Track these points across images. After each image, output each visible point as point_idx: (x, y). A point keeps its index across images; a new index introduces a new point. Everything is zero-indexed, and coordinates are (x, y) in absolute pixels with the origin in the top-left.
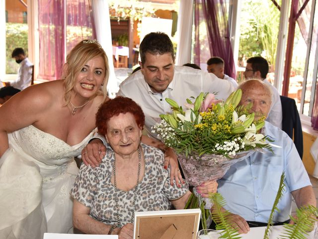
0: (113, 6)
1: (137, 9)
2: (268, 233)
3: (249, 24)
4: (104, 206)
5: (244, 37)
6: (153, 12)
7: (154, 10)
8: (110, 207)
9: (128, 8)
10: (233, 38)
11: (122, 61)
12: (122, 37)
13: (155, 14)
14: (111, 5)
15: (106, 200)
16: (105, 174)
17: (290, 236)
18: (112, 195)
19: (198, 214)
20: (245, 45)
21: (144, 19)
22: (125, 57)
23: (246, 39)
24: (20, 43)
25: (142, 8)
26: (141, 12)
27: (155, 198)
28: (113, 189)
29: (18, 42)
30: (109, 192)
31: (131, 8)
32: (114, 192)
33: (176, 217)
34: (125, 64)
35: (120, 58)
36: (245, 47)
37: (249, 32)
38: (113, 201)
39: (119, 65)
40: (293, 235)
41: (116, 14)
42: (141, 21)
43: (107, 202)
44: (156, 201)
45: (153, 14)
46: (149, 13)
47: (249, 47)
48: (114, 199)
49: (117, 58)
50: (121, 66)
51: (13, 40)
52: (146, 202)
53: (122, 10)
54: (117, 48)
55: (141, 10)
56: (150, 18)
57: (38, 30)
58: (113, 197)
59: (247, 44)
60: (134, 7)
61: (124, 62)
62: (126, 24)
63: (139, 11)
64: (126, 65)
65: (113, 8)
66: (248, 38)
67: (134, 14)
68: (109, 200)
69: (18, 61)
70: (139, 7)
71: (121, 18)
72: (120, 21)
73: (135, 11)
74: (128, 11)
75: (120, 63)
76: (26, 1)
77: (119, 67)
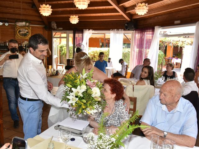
1: (182, 42)
6: (190, 43)
21: (186, 46)
22: (179, 63)
25: (185, 41)
26: (184, 43)
31: (179, 41)
35: (177, 64)
42: (184, 47)
46: (189, 43)
49: (175, 64)
53: (175, 42)
54: (175, 59)
56: (189, 46)
60: (180, 41)
61: (179, 66)
65: (170, 41)
70: (183, 41)
73: (181, 43)
74: (178, 42)
75: (177, 66)
76: (130, 39)
77: (176, 68)
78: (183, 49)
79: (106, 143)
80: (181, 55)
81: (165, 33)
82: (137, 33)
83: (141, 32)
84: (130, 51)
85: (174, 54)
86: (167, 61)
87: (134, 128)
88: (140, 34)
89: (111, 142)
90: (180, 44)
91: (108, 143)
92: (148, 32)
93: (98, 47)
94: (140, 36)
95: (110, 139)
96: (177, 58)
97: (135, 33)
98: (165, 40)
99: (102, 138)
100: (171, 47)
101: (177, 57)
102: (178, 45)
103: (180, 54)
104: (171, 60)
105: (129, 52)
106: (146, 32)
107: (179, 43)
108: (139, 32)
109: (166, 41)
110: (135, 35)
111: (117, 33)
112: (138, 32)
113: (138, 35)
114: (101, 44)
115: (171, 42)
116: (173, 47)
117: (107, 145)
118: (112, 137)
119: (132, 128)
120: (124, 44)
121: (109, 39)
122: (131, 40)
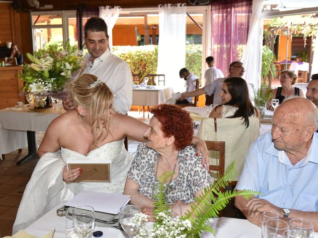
0: (286, 23)
1: (311, 26)
4: (143, 191)
8: (147, 193)
9: (301, 25)
11: (302, 76)
14: (284, 23)
15: (145, 187)
16: (145, 165)
22: (305, 72)
25: (316, 23)
26: (315, 27)
27: (181, 195)
28: (154, 179)
30: (150, 180)
31: (304, 24)
32: (153, 181)
34: (304, 80)
35: (300, 73)
38: (150, 189)
39: (298, 80)
42: (315, 38)
43: (146, 189)
44: (182, 198)
48: (151, 187)
50: (301, 81)
52: (174, 197)
53: (295, 27)
54: (297, 64)
58: (151, 185)
60: (307, 23)
61: (304, 78)
63: (313, 27)
64: (306, 80)
65: (285, 25)
68: (148, 187)
70: (313, 23)
71: (293, 35)
73: (309, 28)
74: (302, 28)
75: (300, 79)
76: (202, 25)
77: (298, 82)
78: (314, 40)
79: (173, 232)
80: (309, 54)
81: (273, 9)
82: (216, 10)
83: (223, 8)
84: (201, 49)
85: (293, 55)
86: (280, 68)
87: (229, 197)
88: (223, 13)
89: (183, 229)
90: (305, 32)
91: (177, 231)
92: (238, 6)
93: (132, 45)
94: (223, 16)
95: (180, 223)
96: (301, 62)
97: (211, 10)
98: (275, 23)
99: (164, 222)
100: (287, 38)
101: (301, 59)
102: (303, 32)
103: (306, 53)
104: (289, 65)
105: (200, 52)
106: (234, 7)
107: (305, 30)
108: (219, 9)
109: (277, 26)
110: (212, 14)
111: (173, 13)
112: (217, 7)
113: (217, 15)
114: (138, 38)
115: (287, 27)
116: (291, 38)
117: (175, 235)
118: (184, 219)
119: (224, 199)
120: (188, 36)
121: (157, 26)
122: (204, 26)
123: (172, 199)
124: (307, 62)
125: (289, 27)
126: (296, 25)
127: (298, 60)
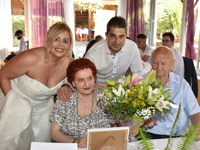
0: (77, 3)
1: (93, 5)
2: (170, 141)
3: (164, 12)
4: (71, 126)
5: (160, 21)
6: (103, 6)
7: (103, 4)
8: (74, 126)
9: (87, 4)
10: (153, 21)
12: (84, 22)
13: (104, 8)
14: (76, 2)
15: (71, 122)
16: (72, 107)
17: (184, 142)
18: (75, 119)
19: (128, 130)
20: (161, 26)
21: (97, 11)
22: (86, 34)
23: (162, 22)
24: (20, 27)
25: (96, 4)
26: (95, 6)
28: (76, 116)
29: (19, 27)
30: (74, 117)
31: (89, 4)
33: (114, 132)
35: (83, 35)
36: (162, 27)
37: (164, 17)
38: (76, 123)
39: (82, 40)
40: (186, 141)
41: (79, 8)
43: (72, 124)
44: (103, 124)
45: (103, 7)
46: (101, 7)
47: (164, 27)
48: (76, 122)
49: (81, 36)
50: (83, 41)
51: (16, 26)
52: (97, 124)
53: (83, 5)
54: (81, 29)
55: (95, 5)
56: (101, 10)
57: (31, 19)
58: (76, 121)
59: (163, 25)
60: (91, 3)
61: (85, 38)
62: (86, 14)
63: (94, 6)
64: (87, 40)
65: (77, 4)
66: (163, 21)
67: (91, 7)
68: (74, 122)
69: (19, 38)
70: (94, 3)
71: (83, 10)
72: (82, 12)
75: (83, 39)
76: (23, 1)
80: (87, 23)
84: (23, 19)
85: (76, 23)
96: (83, 28)
115: (78, 5)
123: (95, 126)
124: (87, 28)
125: (80, 5)
126: (84, 4)
127: (81, 27)
